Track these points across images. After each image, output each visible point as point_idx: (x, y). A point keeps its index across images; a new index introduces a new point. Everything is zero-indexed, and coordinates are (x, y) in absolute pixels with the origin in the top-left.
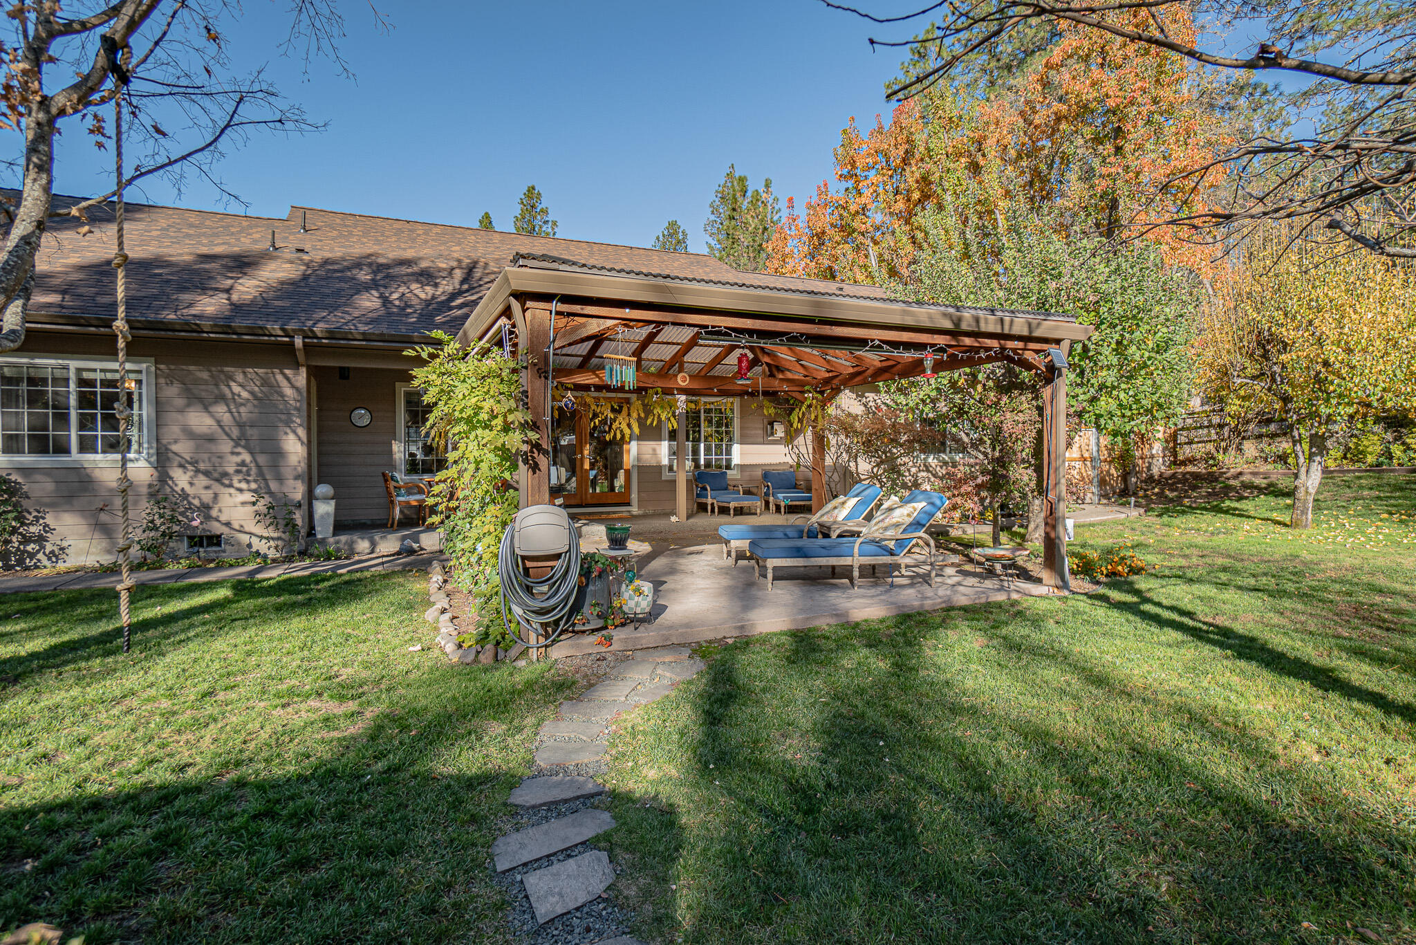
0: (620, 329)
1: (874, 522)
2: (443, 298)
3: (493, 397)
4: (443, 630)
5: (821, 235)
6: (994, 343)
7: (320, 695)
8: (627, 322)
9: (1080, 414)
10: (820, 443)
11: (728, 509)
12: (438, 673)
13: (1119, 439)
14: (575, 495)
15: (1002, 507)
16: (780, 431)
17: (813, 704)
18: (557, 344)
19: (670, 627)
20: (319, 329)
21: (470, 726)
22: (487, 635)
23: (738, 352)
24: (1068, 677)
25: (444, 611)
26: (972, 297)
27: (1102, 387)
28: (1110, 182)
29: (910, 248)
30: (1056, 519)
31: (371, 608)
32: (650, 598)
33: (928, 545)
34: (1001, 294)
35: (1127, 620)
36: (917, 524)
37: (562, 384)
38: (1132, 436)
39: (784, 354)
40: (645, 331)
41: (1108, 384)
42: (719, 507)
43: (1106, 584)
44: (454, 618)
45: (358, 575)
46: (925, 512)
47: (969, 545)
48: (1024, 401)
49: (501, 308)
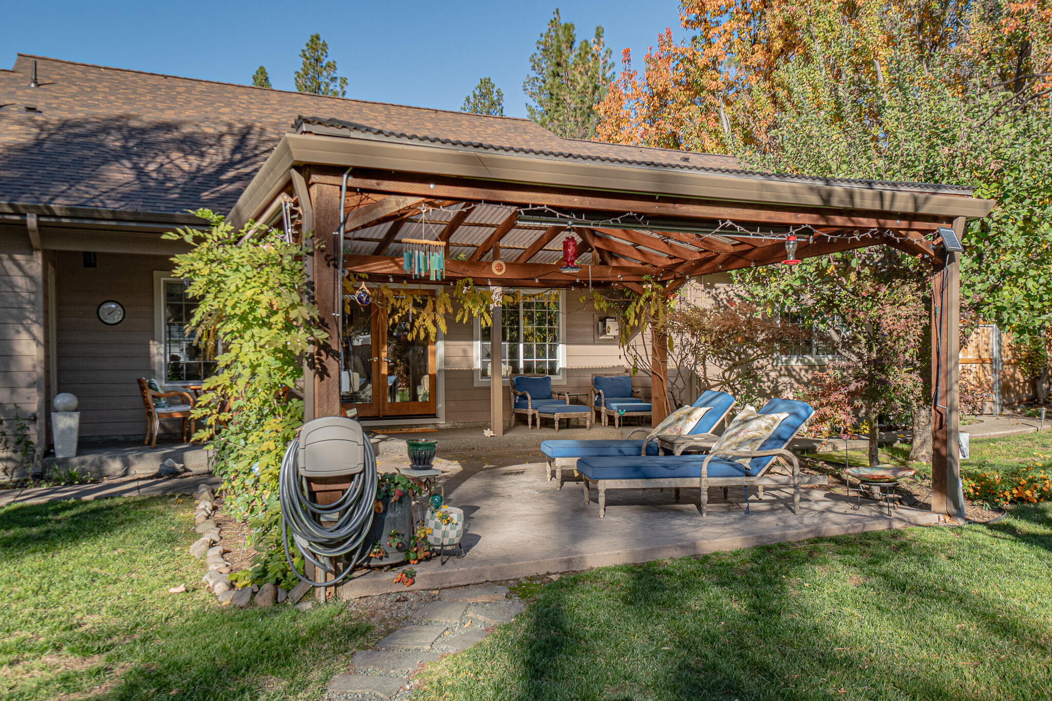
0: (424, 209)
1: (725, 436)
2: (210, 170)
3: (272, 288)
4: (212, 567)
5: (662, 95)
6: (871, 223)
7: (58, 649)
8: (432, 201)
9: (977, 307)
10: (661, 344)
11: (552, 421)
12: (204, 619)
13: (1026, 336)
14: (371, 405)
15: (881, 418)
16: (613, 328)
17: (654, 654)
18: (349, 226)
19: (484, 562)
20: (58, 205)
21: (243, 683)
22: (265, 572)
23: (563, 236)
24: (965, 624)
25: (212, 544)
26: (844, 167)
27: (1005, 274)
28: (1020, 22)
29: (769, 108)
30: (948, 433)
31: (123, 542)
32: (460, 527)
33: (791, 464)
34: (880, 163)
35: (1038, 556)
36: (777, 439)
37: (355, 274)
38: (1043, 333)
39: (618, 237)
40: (452, 211)
41: (1013, 270)
42: (542, 419)
43: (1011, 512)
44: (226, 552)
45: (108, 502)
46: (788, 425)
47: (841, 464)
48: (908, 291)
49: (280, 183)
